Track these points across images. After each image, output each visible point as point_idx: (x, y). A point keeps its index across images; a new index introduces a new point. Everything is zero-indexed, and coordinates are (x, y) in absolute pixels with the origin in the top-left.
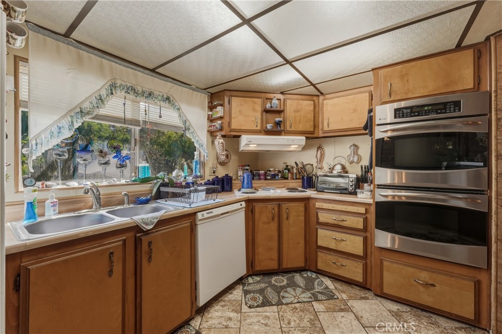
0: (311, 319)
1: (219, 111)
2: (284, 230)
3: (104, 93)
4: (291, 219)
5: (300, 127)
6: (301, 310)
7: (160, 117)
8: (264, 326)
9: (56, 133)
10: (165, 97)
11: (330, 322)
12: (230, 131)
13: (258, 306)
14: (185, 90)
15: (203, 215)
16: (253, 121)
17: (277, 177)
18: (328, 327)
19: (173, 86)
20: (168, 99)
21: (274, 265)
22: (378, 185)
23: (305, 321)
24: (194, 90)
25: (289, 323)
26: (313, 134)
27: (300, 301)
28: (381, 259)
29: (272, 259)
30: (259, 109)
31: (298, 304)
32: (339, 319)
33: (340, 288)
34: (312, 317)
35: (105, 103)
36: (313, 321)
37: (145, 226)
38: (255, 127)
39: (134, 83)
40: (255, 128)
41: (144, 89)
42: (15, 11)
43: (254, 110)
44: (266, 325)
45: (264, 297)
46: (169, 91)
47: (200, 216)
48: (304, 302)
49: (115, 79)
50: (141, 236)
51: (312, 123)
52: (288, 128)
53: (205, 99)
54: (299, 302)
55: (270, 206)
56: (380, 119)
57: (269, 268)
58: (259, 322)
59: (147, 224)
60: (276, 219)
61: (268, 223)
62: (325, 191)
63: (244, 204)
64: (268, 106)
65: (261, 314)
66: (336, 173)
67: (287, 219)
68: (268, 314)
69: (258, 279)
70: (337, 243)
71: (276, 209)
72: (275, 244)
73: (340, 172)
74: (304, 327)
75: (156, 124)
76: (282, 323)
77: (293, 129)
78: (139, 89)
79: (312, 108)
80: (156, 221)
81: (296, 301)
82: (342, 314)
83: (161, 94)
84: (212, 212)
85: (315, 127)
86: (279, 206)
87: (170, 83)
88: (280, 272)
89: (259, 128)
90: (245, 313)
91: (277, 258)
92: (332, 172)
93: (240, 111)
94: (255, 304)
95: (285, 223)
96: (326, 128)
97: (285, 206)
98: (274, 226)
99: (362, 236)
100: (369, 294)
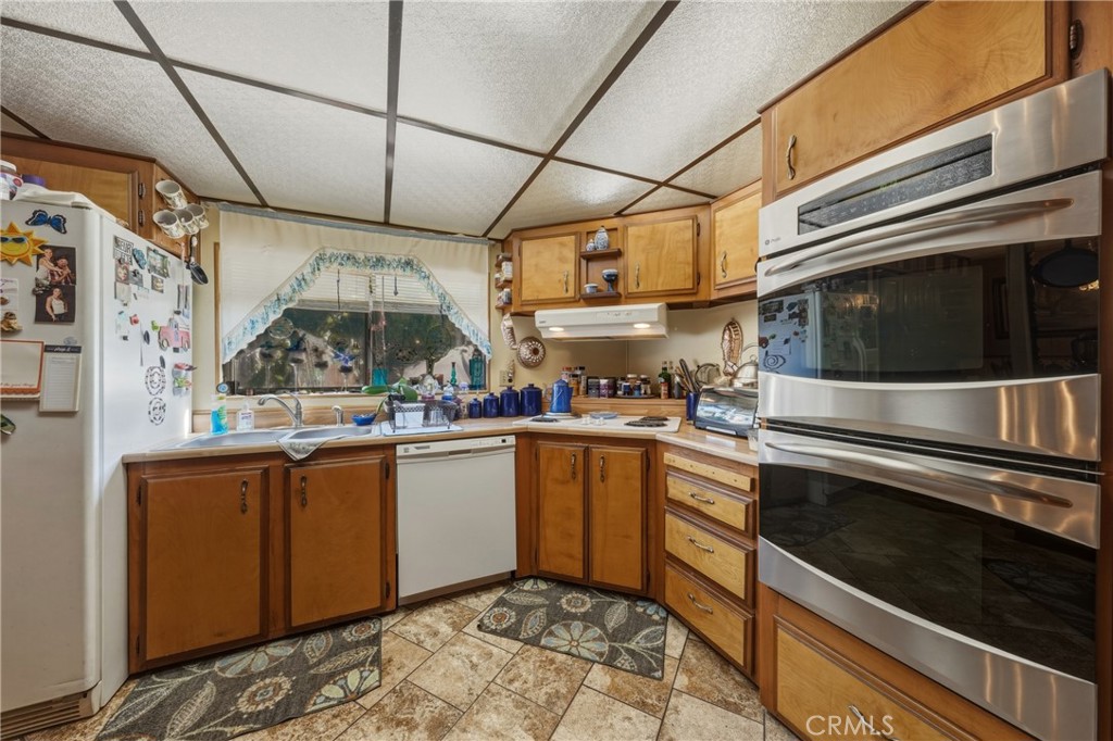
0: (557, 692)
1: (507, 270)
2: (596, 504)
3: (308, 270)
4: (611, 481)
5: (660, 281)
6: (556, 669)
7: (396, 293)
8: (468, 665)
9: (249, 329)
10: (403, 261)
11: (588, 716)
12: (522, 305)
13: (494, 632)
14: (441, 244)
15: (406, 450)
16: (560, 281)
17: (636, 393)
18: (574, 722)
19: (418, 242)
20: (408, 263)
21: (575, 570)
22: (769, 421)
23: (544, 691)
24: (459, 240)
25: (511, 681)
26: (695, 294)
27: (574, 651)
28: (774, 619)
29: (571, 556)
30: (571, 255)
31: (565, 656)
32: (616, 720)
33: (694, 661)
34: (564, 691)
35: (311, 284)
36: (558, 698)
37: (293, 454)
38: (564, 292)
39: (353, 248)
40: (564, 295)
41: (368, 255)
42: (170, 199)
43: (562, 260)
44: (474, 666)
45: (519, 622)
46: (410, 251)
47: (400, 450)
48: (579, 657)
49: (324, 248)
50: (292, 467)
51: (689, 270)
52: (632, 288)
53: (483, 252)
54: (568, 653)
55: (569, 448)
56: (767, 242)
57: (565, 573)
58: (468, 657)
59: (297, 451)
60: (580, 477)
61: (564, 483)
62: (708, 428)
63: (511, 440)
64: (590, 246)
65: (485, 645)
66: (741, 385)
67: (603, 481)
68: (495, 650)
69: (543, 586)
70: (698, 554)
71: (580, 458)
72: (577, 527)
73: (748, 385)
74: (530, 700)
75: (395, 305)
76: (500, 675)
77: (642, 288)
78: (361, 256)
79: (688, 235)
80: (314, 448)
81: (566, 649)
82: (633, 712)
83: (396, 258)
84: (428, 447)
85: (697, 277)
86: (587, 452)
87: (411, 238)
88: (595, 588)
89: (571, 293)
90: (465, 633)
91: (581, 557)
92: (731, 384)
93: (536, 265)
94: (493, 627)
95: (597, 487)
96: (720, 279)
97: (598, 451)
98: (576, 490)
99: (745, 549)
100: (753, 703)
